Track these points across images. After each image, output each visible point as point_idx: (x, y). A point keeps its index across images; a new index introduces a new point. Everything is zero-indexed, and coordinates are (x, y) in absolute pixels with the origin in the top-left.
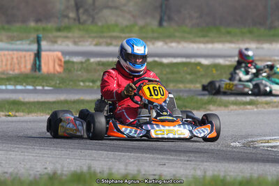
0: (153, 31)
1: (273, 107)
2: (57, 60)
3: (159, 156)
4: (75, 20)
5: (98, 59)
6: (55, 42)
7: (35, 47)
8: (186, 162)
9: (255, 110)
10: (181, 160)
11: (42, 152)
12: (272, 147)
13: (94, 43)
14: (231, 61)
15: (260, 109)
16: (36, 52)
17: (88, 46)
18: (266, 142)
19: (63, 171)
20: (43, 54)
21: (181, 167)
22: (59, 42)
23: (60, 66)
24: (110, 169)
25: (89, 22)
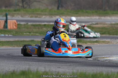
0: (55, 12)
1: (106, 43)
2: (14, 24)
3: (58, 64)
4: (22, 6)
5: (32, 23)
6: (13, 16)
7: (5, 18)
8: (69, 67)
9: (98, 45)
10: (67, 66)
11: (8, 62)
12: (105, 60)
13: (30, 16)
14: (88, 24)
15: (100, 44)
16: (5, 20)
17: (27, 18)
18: (103, 58)
19: (17, 70)
20: (8, 21)
21: (67, 69)
22: (15, 16)
23: (15, 26)
24: (37, 69)
25: (28, 8)
